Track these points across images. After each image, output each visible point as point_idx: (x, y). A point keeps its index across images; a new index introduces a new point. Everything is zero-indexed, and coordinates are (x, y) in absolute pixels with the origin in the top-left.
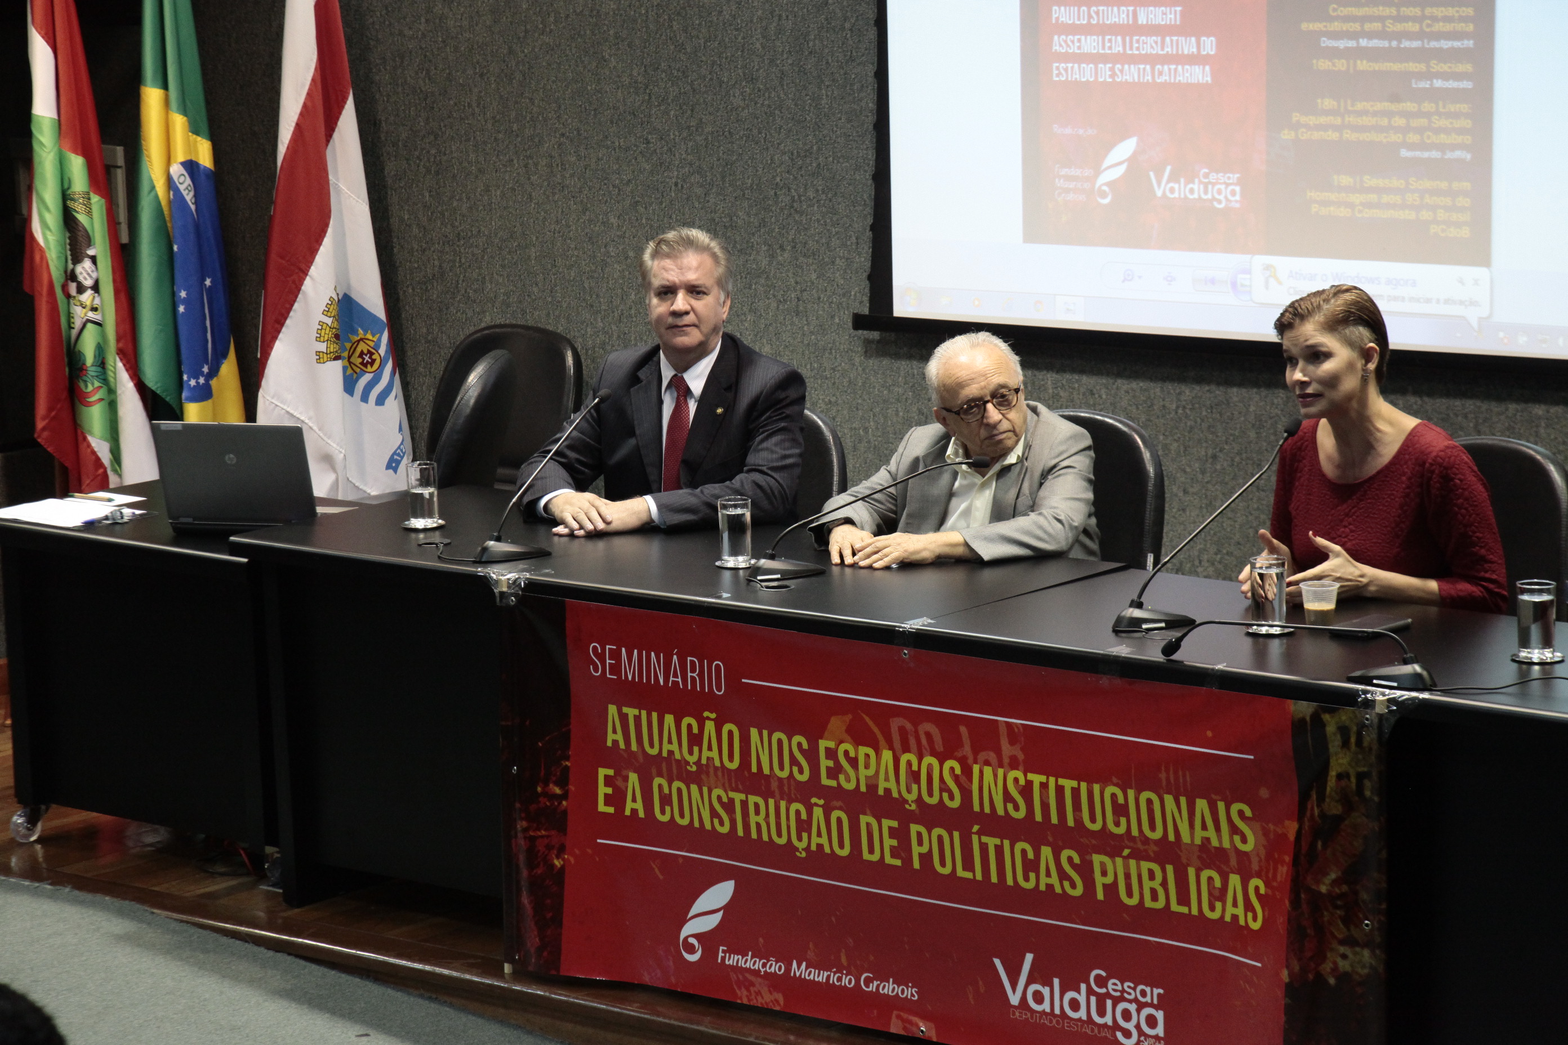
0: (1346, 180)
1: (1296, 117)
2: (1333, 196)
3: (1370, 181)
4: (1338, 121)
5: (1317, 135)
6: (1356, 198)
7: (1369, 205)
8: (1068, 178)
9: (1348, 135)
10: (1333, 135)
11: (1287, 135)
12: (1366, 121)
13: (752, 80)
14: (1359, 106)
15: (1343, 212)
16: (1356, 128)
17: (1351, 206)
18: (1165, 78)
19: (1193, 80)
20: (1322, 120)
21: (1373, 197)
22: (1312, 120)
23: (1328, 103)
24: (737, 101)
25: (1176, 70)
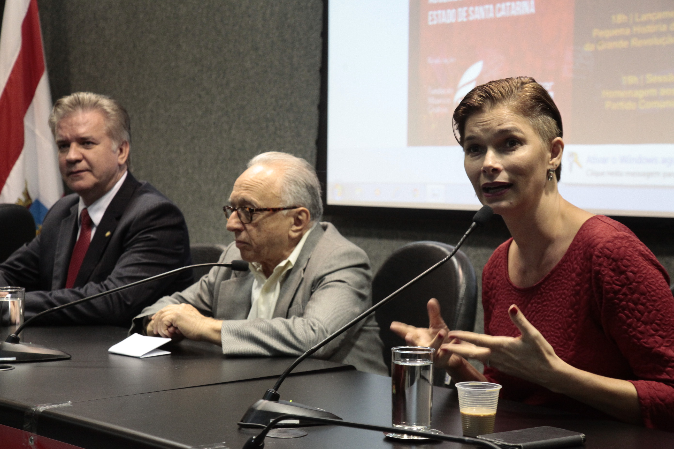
0: (632, 79)
1: (596, 32)
2: (621, 94)
3: (651, 78)
4: (627, 32)
5: (611, 45)
6: (640, 94)
7: (650, 99)
8: (437, 96)
9: (636, 43)
10: (623, 44)
11: (589, 48)
12: (650, 29)
13: (256, 49)
14: (644, 17)
15: (630, 106)
16: (641, 36)
17: (636, 100)
18: (502, 14)
19: (522, 13)
20: (616, 32)
21: (653, 92)
22: (607, 33)
23: (620, 18)
24: (248, 65)
25: (510, 6)
